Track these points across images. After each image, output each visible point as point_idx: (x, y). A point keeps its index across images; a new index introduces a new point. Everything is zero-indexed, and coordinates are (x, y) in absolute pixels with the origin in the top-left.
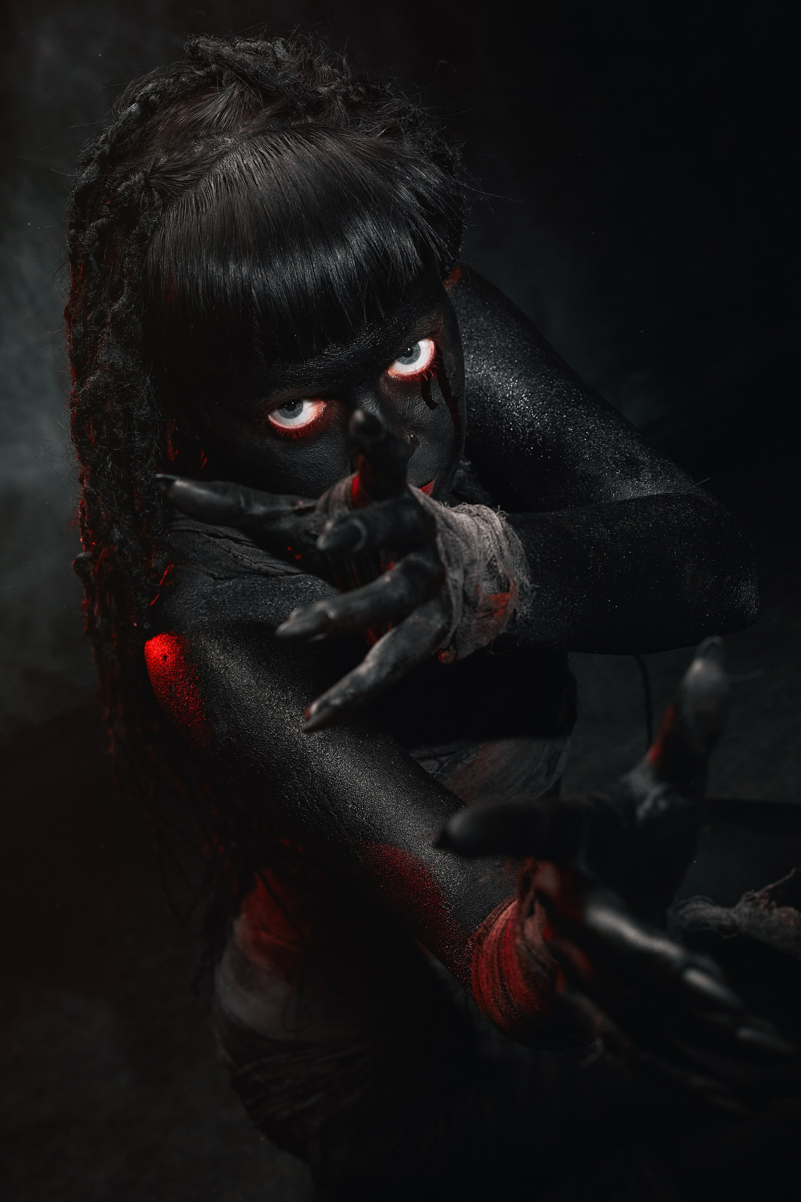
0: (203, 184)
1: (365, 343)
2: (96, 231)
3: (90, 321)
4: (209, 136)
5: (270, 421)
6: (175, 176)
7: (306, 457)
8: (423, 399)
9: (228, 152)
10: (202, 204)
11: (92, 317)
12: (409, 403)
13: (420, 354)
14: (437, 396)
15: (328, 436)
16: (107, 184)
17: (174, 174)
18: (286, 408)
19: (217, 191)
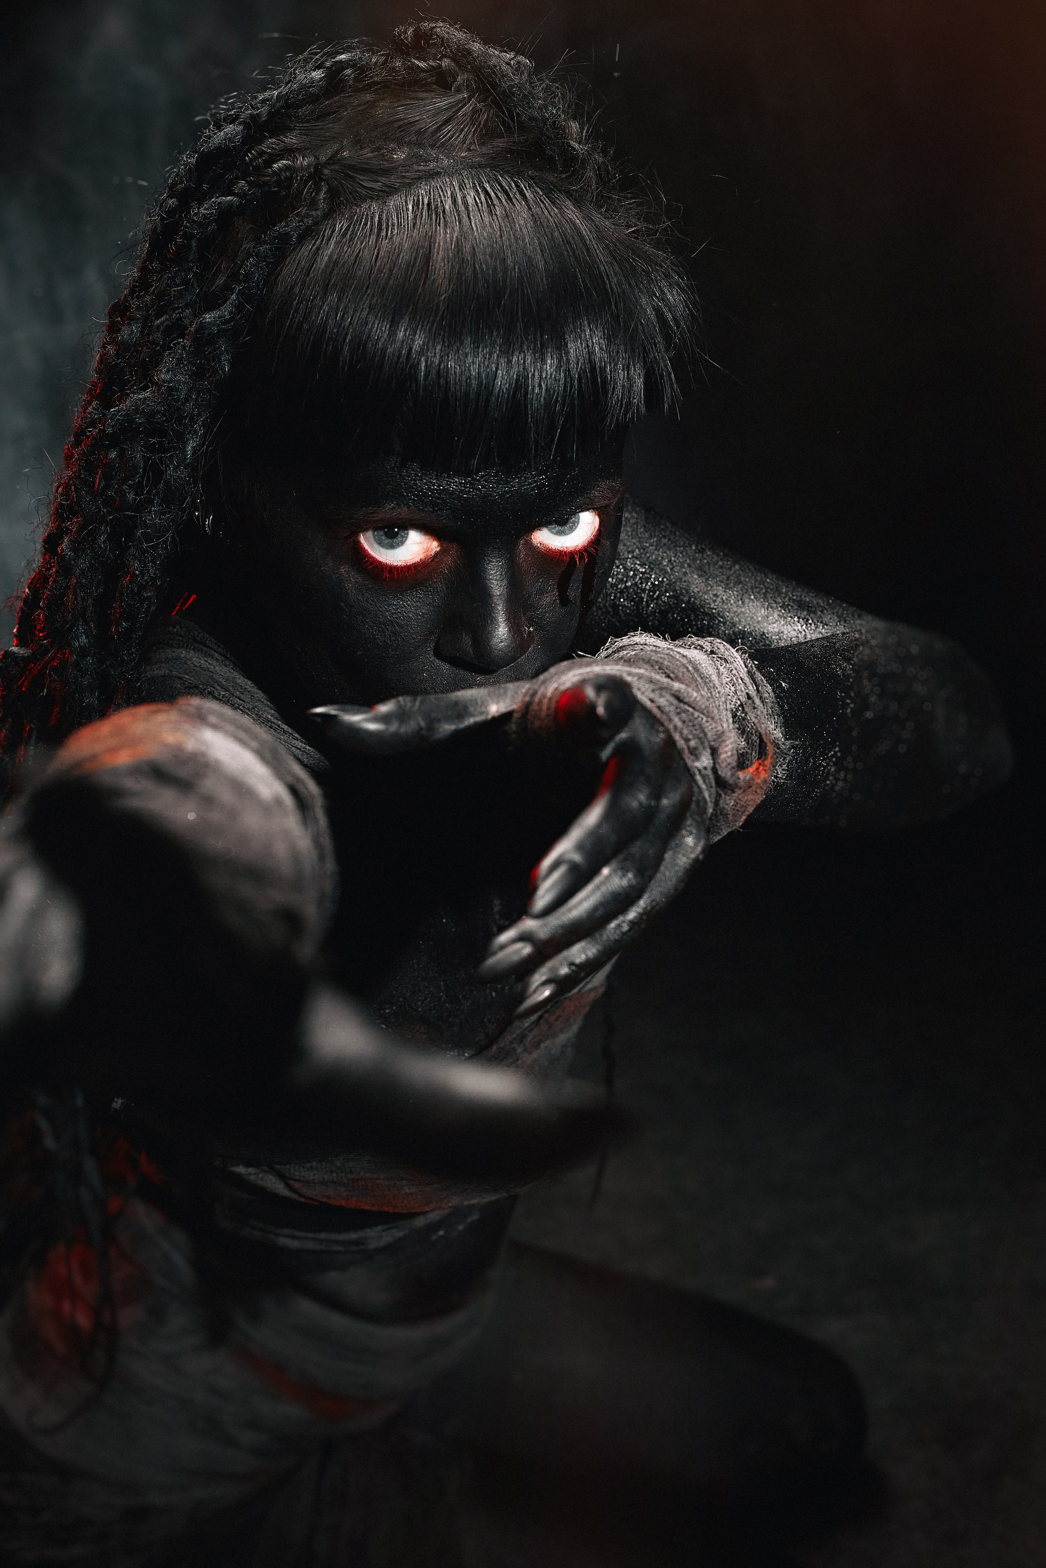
0: (393, 202)
1: (530, 484)
2: (218, 209)
3: (158, 327)
4: (420, 145)
5: (359, 542)
6: (362, 178)
7: (384, 609)
8: (558, 588)
9: (441, 173)
10: (388, 225)
11: (162, 323)
12: (540, 586)
13: (576, 527)
14: (574, 592)
15: (424, 591)
16: (248, 156)
17: (360, 175)
18: (385, 533)
19: (415, 217)
